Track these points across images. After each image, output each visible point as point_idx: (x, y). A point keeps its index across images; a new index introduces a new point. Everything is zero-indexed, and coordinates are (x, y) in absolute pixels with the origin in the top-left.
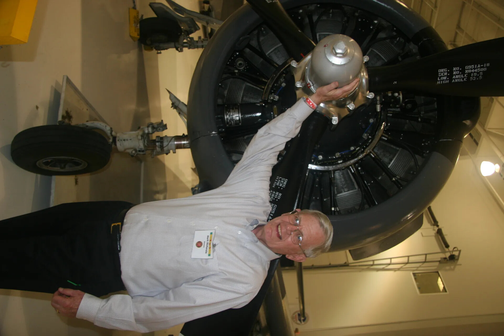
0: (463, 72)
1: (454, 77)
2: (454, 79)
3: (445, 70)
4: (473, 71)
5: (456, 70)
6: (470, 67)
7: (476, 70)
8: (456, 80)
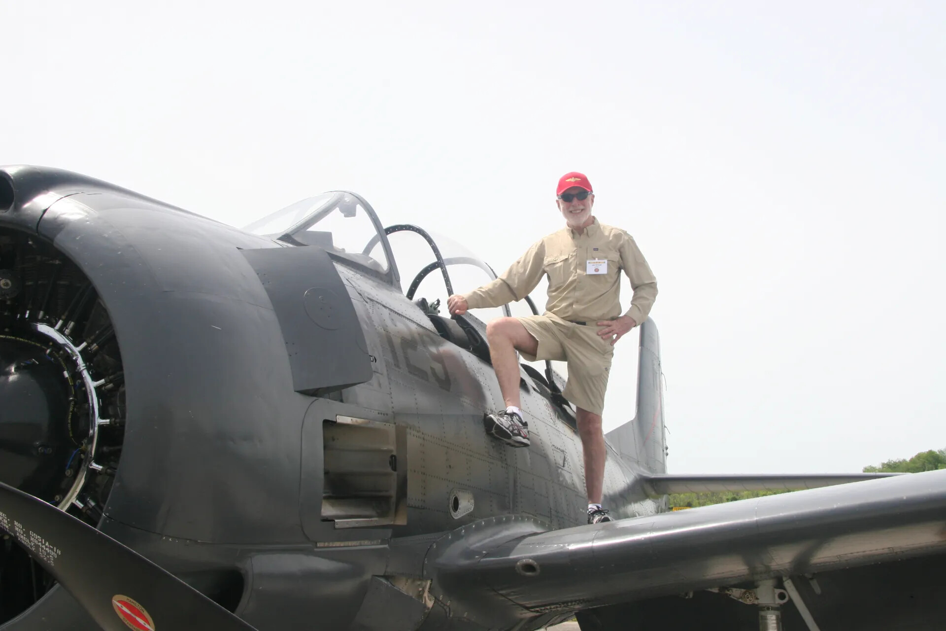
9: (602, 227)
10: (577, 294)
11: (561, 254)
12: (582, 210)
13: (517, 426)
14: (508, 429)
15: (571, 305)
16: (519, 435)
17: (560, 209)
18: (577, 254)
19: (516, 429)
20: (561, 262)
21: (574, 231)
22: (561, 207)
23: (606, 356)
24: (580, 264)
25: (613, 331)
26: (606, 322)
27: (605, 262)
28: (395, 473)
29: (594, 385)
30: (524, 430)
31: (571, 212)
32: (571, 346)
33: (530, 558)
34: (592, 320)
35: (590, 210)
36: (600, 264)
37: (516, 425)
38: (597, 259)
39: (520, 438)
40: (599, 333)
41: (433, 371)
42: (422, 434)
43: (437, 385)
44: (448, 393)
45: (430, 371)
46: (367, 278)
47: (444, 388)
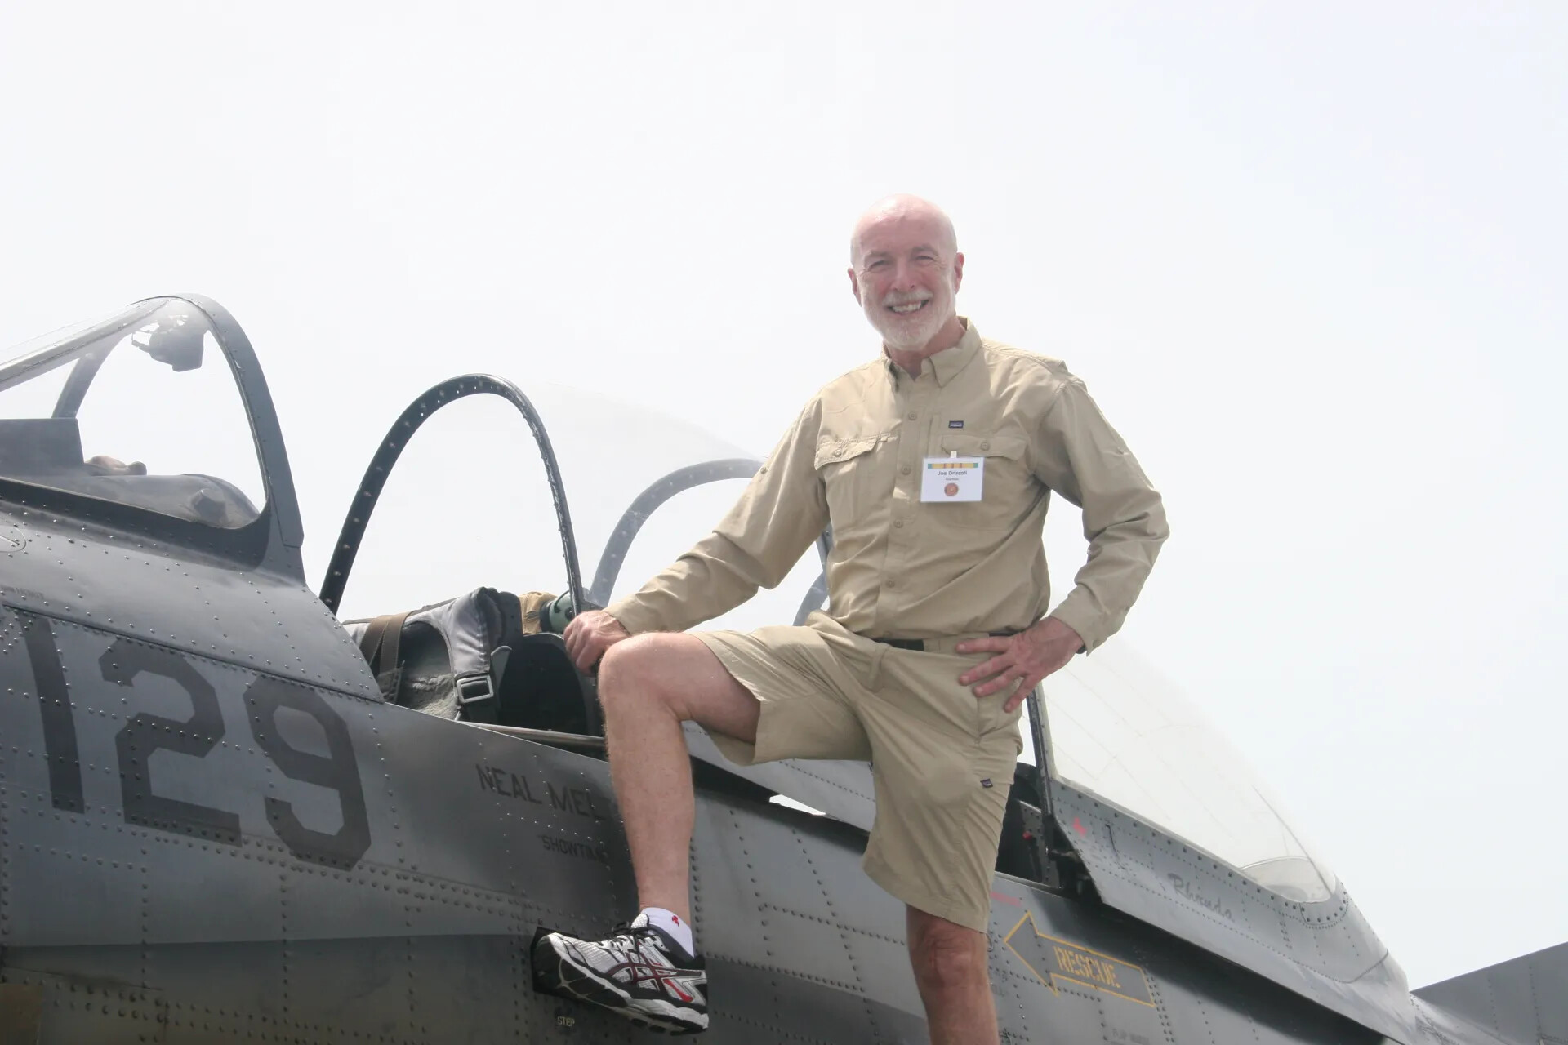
9: (986, 354)
10: (893, 561)
11: (857, 438)
12: (925, 303)
13: (653, 969)
14: (608, 976)
15: (874, 592)
16: (663, 994)
17: (859, 298)
18: (899, 439)
19: (647, 978)
20: (851, 460)
21: (896, 366)
22: (862, 292)
23: (984, 743)
24: (906, 472)
25: (1009, 667)
26: (984, 642)
27: (976, 465)
29: (947, 833)
30: (680, 980)
31: (890, 308)
32: (879, 717)
34: (941, 635)
35: (949, 302)
36: (963, 470)
37: (648, 965)
38: (954, 454)
39: (663, 1007)
40: (965, 678)
41: (277, 811)
42: (157, 1004)
43: (287, 854)
44: (343, 873)
45: (262, 808)
46: (144, 546)
47: (322, 860)
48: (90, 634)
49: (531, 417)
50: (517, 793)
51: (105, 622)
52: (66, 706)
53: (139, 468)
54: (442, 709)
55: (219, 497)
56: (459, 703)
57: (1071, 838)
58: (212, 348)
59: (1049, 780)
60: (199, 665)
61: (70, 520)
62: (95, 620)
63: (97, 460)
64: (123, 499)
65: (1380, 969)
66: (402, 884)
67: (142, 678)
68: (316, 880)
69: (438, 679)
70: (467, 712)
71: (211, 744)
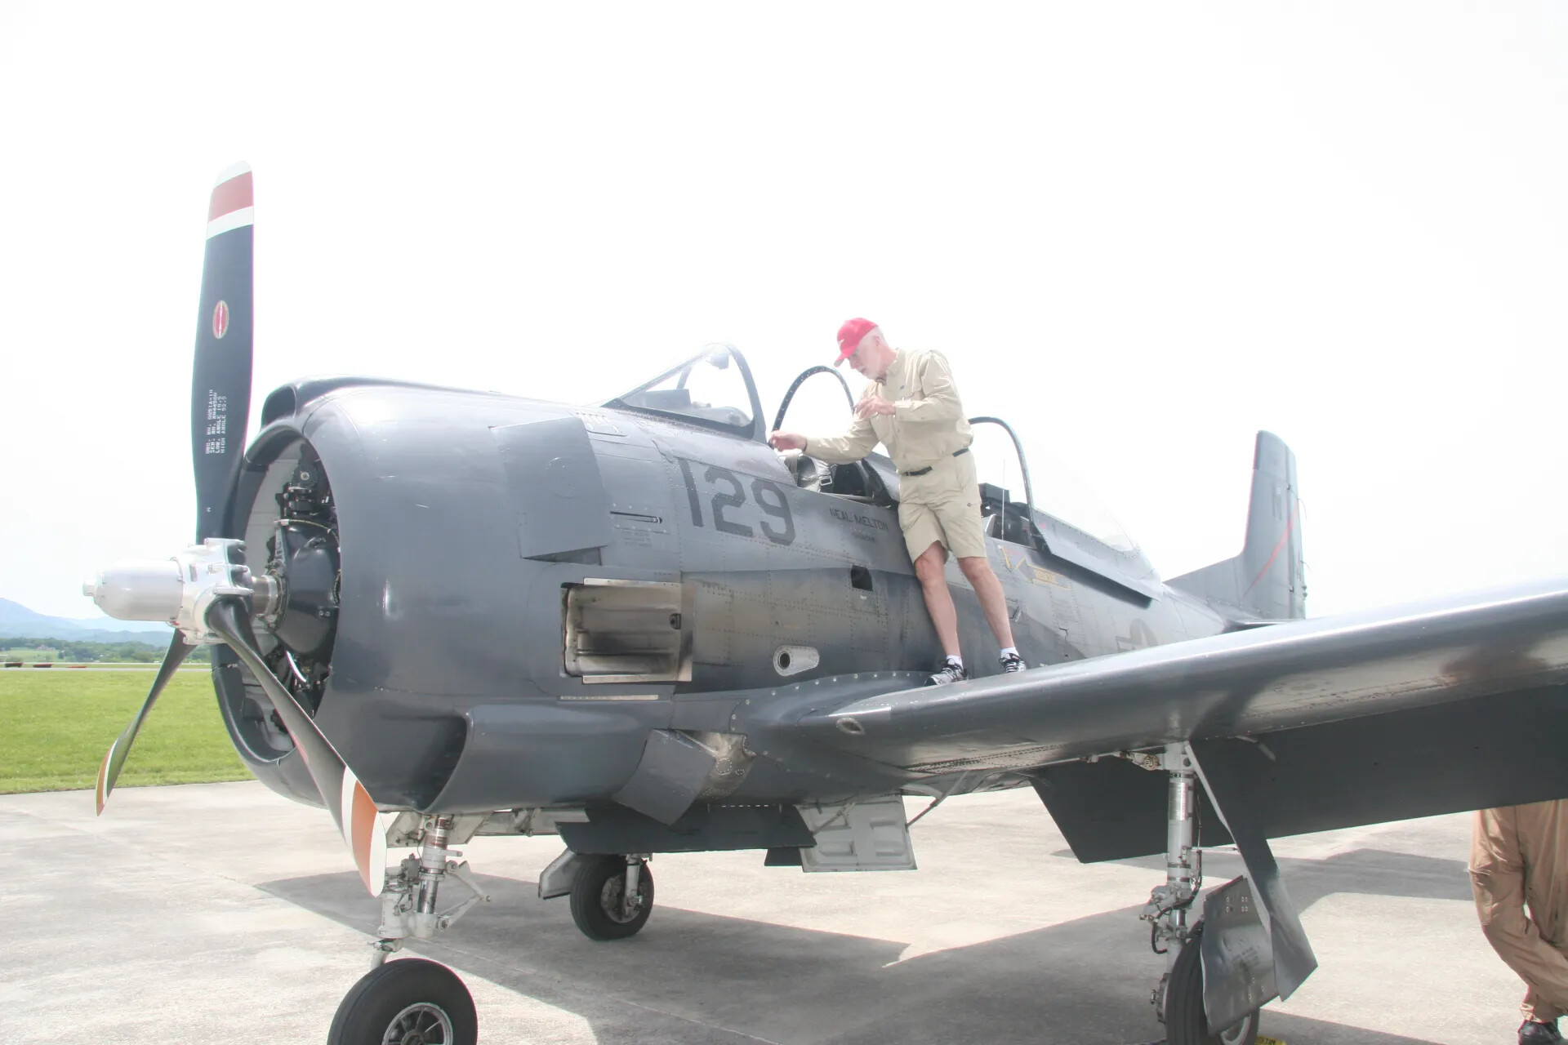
0: (214, 422)
1: (218, 432)
2: (221, 431)
3: (208, 445)
4: (215, 409)
5: (211, 431)
6: (210, 414)
7: (215, 406)
8: (224, 428)
28: (678, 631)
33: (851, 716)
41: (765, 526)
42: (730, 591)
43: (768, 541)
44: (787, 547)
45: (759, 526)
46: (715, 434)
47: (780, 543)
48: (701, 466)
49: (842, 381)
50: (844, 518)
51: (703, 460)
52: (695, 491)
53: (709, 405)
54: (814, 488)
55: (737, 415)
56: (820, 485)
57: (1040, 530)
58: (732, 362)
59: (1032, 509)
60: (738, 476)
61: (690, 425)
62: (702, 461)
63: (695, 403)
64: (706, 417)
65: (1151, 574)
66: (807, 550)
67: (718, 481)
68: (777, 549)
69: (812, 477)
70: (823, 489)
71: (741, 503)
